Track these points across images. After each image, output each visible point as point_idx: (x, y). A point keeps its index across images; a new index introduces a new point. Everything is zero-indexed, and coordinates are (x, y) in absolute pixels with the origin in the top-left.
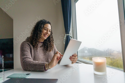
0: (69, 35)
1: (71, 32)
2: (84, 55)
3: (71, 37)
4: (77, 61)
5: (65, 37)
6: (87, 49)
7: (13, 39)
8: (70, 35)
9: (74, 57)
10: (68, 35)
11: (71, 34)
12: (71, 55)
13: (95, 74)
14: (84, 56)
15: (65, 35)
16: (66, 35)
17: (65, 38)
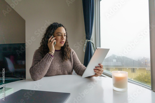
0: (91, 41)
10: (89, 42)
16: (86, 41)
17: (85, 45)
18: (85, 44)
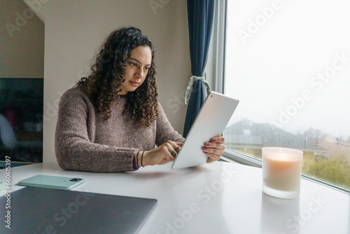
0: (203, 78)
1: (207, 70)
2: (241, 142)
3: (206, 84)
4: (223, 156)
5: (191, 83)
6: (251, 124)
7: (41, 81)
8: (204, 81)
9: (214, 145)
10: (199, 80)
11: (206, 77)
12: (207, 139)
13: (265, 195)
14: (239, 144)
15: (189, 79)
16: (192, 78)
17: (189, 88)
18: (188, 85)
